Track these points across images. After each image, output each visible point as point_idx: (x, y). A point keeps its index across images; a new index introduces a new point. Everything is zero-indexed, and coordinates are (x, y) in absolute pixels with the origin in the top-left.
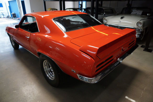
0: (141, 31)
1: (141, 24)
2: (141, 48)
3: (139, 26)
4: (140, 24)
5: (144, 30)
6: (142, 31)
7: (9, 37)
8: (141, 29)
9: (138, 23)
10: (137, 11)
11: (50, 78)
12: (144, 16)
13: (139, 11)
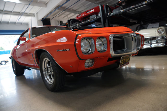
1: (163, 31)
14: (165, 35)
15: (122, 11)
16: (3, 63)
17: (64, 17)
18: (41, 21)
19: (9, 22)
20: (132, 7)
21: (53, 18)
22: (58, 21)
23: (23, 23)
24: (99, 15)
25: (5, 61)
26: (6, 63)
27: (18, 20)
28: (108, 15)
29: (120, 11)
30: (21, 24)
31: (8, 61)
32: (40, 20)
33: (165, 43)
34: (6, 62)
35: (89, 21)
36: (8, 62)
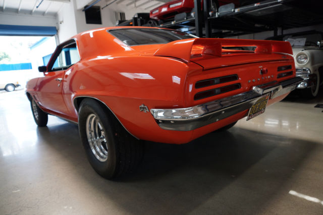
0: (309, 72)
1: (306, 58)
2: (317, 108)
3: (302, 62)
4: (303, 59)
5: (315, 70)
6: (312, 73)
7: (29, 103)
8: (309, 69)
9: (299, 57)
10: (295, 40)
11: (98, 157)
12: (311, 47)
13: (297, 39)
14: (309, 66)
15: (237, 11)
16: (10, 88)
17: (127, 5)
18: (83, 11)
19: (19, 10)
20: (255, 5)
21: (107, 6)
22: (116, 13)
23: (46, 12)
24: (192, 14)
25: (13, 85)
26: (16, 89)
27: (37, 7)
28: (209, 16)
29: (233, 10)
30: (43, 14)
31: (19, 84)
32: (80, 10)
33: (307, 82)
34: (15, 86)
35: (173, 23)
36: (18, 86)
